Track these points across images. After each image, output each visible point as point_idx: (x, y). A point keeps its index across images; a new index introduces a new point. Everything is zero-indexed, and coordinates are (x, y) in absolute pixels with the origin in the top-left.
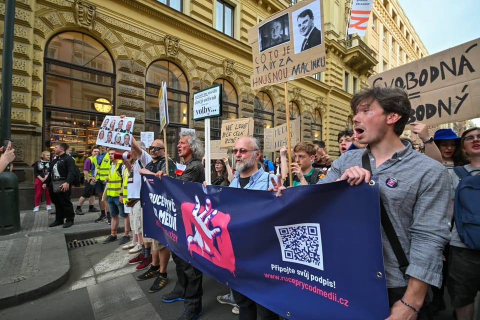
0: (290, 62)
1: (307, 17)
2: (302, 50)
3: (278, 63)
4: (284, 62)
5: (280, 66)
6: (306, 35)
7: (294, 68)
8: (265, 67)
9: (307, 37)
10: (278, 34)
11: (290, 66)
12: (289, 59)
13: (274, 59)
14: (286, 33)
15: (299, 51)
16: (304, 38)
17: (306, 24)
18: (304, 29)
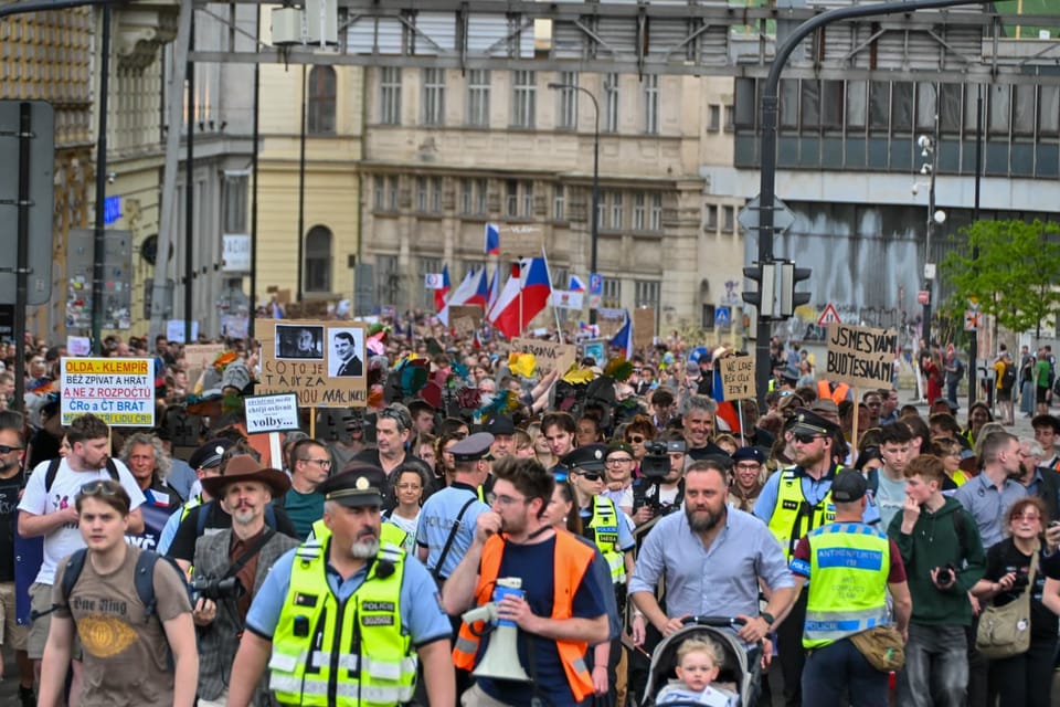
0: (320, 384)
1: (347, 341)
2: (338, 374)
3: (303, 381)
4: (313, 382)
5: (307, 385)
6: (345, 360)
7: (326, 393)
8: (282, 380)
9: (346, 363)
10: (307, 345)
11: (321, 389)
12: (320, 380)
13: (298, 374)
14: (319, 348)
15: (335, 375)
16: (341, 362)
17: (345, 348)
18: (342, 352)
